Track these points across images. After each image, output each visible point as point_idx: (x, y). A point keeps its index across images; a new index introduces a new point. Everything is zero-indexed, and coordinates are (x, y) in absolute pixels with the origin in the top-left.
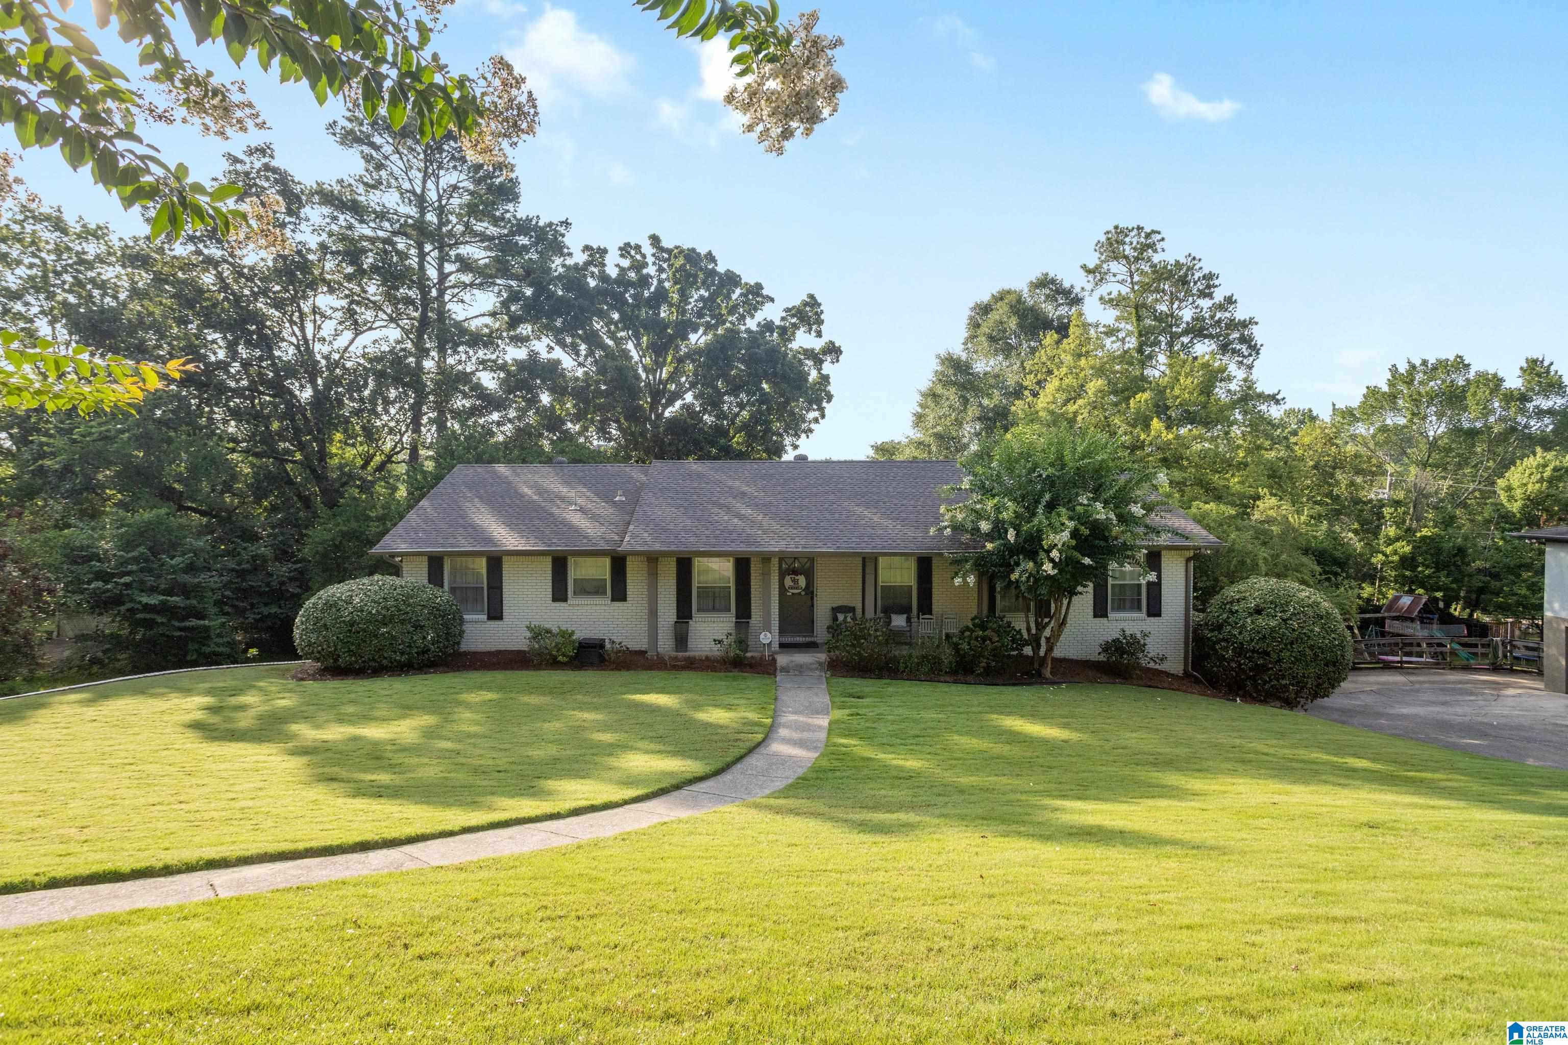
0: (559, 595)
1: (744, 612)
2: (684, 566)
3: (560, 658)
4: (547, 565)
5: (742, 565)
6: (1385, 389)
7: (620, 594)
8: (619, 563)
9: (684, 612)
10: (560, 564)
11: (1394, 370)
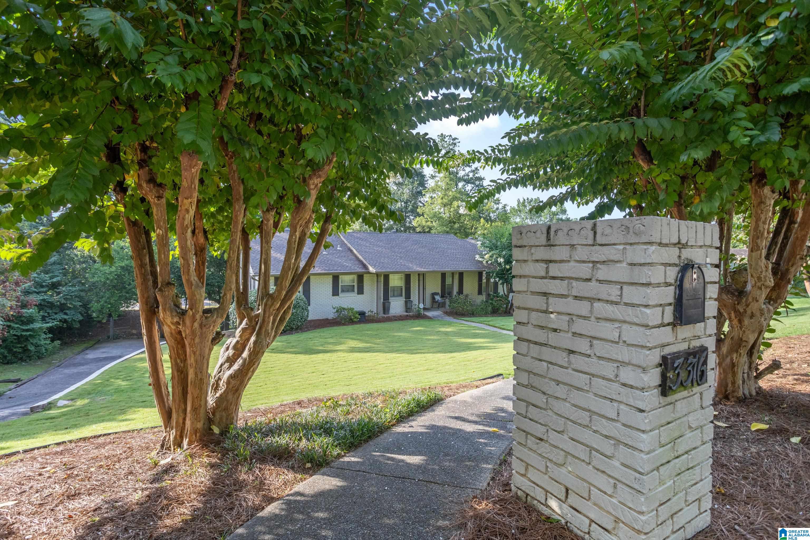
0: (335, 293)
1: (408, 296)
2: (386, 277)
3: (355, 320)
4: (330, 279)
5: (408, 277)
6: (516, 208)
7: (361, 291)
8: (360, 278)
9: (386, 298)
10: (336, 278)
11: (519, 201)
